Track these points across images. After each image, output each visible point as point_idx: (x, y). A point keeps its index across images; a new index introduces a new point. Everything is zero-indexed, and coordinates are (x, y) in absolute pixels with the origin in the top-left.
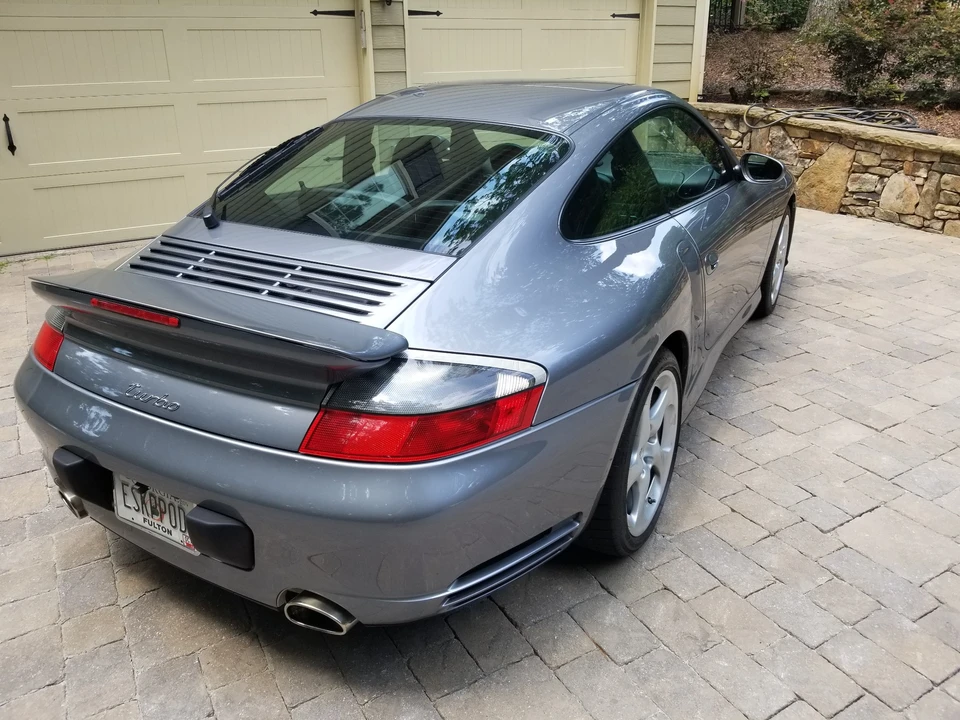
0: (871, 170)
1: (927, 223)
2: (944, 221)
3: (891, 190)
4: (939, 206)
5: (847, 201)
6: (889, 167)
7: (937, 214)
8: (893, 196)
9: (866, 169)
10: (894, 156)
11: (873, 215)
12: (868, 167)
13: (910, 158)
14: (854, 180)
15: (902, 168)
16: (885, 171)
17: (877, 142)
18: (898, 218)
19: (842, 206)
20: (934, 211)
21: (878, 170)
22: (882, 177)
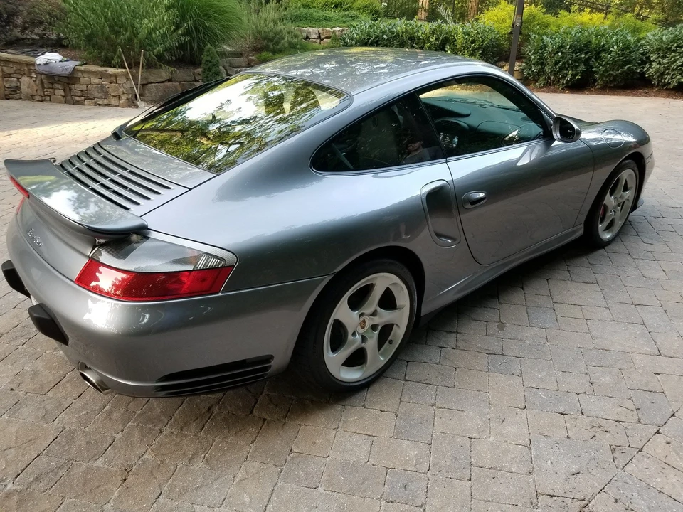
0: (12, 75)
1: (43, 98)
2: (50, 96)
3: (24, 85)
4: (45, 90)
5: (7, 93)
6: (19, 73)
7: (46, 93)
8: (26, 87)
9: (9, 75)
10: (19, 67)
11: (21, 98)
12: (10, 74)
13: (26, 68)
14: (7, 81)
15: (24, 74)
16: (19, 76)
17: (9, 61)
18: (31, 98)
19: (6, 95)
20: (44, 92)
21: (15, 75)
22: (18, 79)
